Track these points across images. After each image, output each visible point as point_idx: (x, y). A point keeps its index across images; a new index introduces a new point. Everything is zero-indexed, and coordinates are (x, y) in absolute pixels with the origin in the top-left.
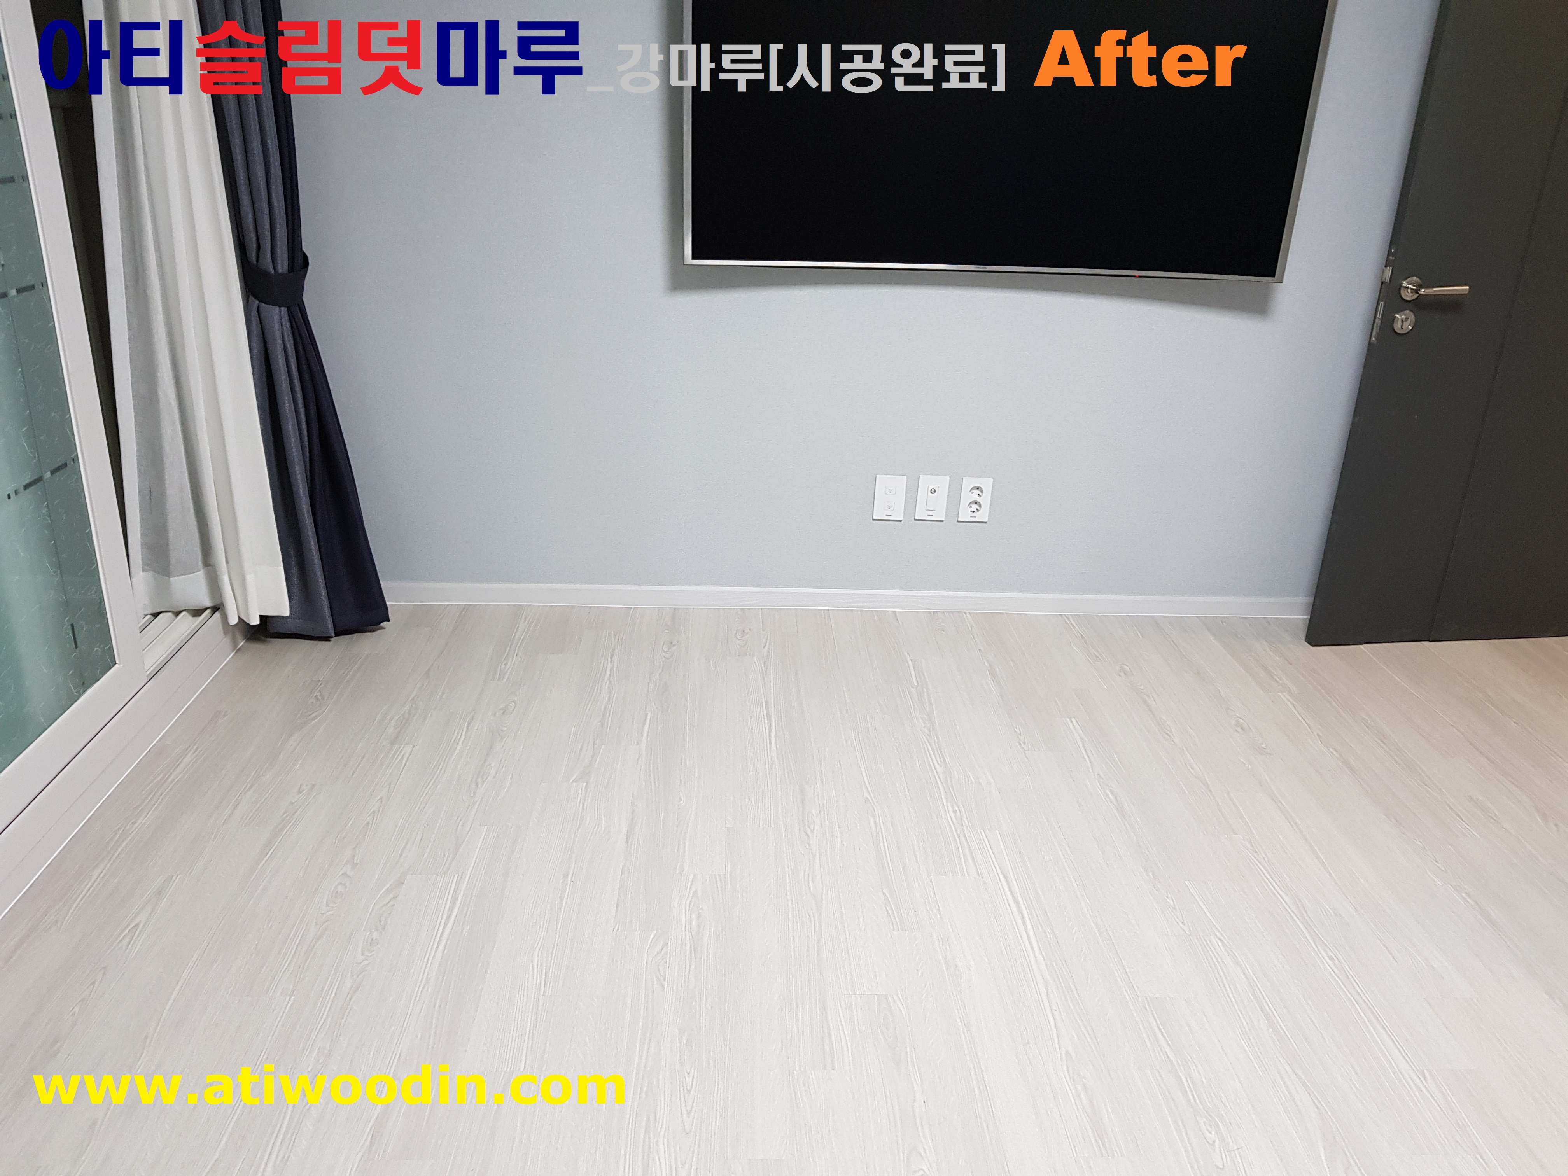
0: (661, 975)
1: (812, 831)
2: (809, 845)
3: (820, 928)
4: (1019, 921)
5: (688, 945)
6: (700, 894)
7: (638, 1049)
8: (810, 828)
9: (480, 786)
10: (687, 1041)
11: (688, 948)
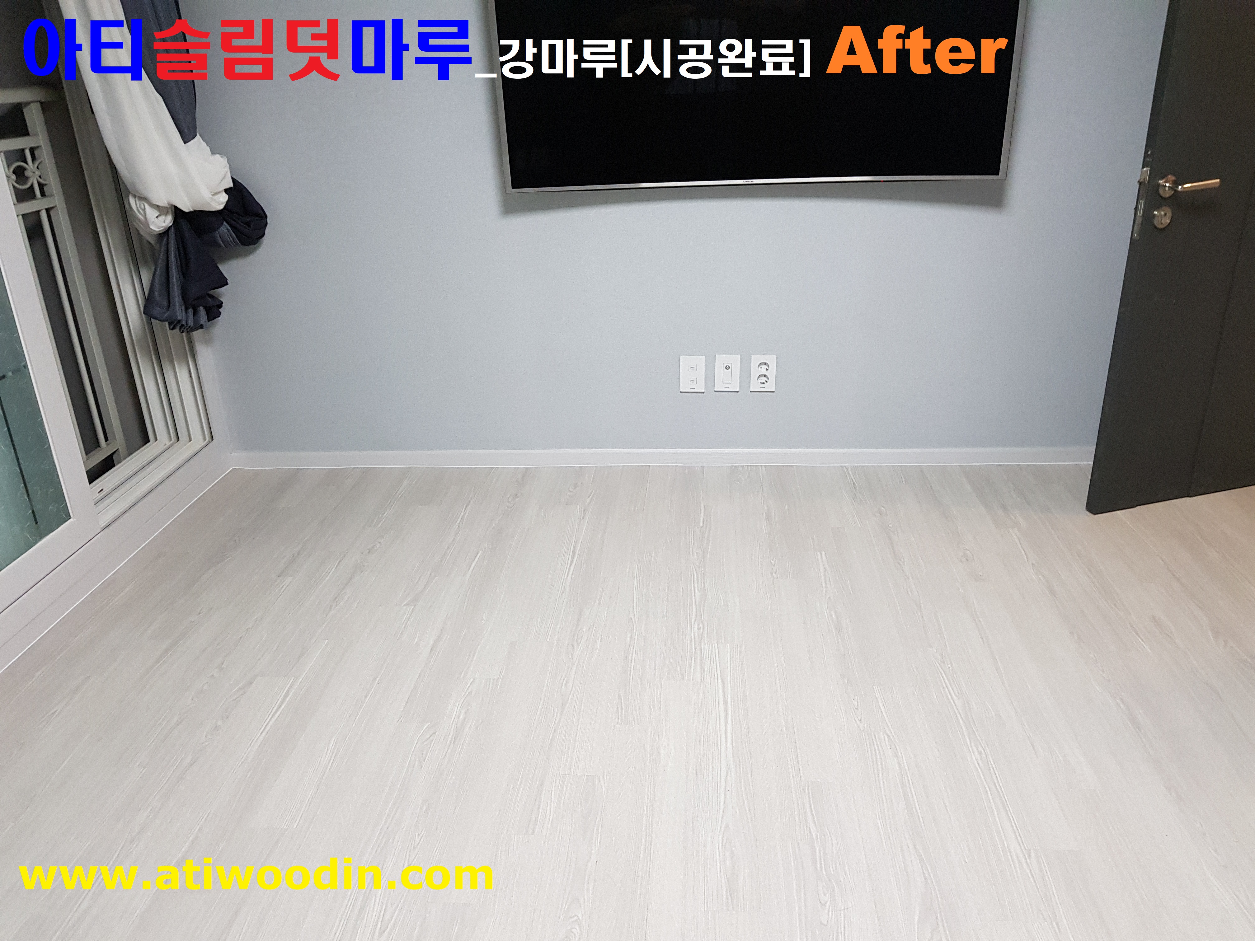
0: (422, 756)
1: (578, 645)
2: (572, 655)
3: (559, 722)
4: (723, 719)
5: (452, 734)
6: (473, 693)
7: (386, 815)
8: (577, 641)
9: (333, 608)
10: (426, 809)
11: (450, 736)
